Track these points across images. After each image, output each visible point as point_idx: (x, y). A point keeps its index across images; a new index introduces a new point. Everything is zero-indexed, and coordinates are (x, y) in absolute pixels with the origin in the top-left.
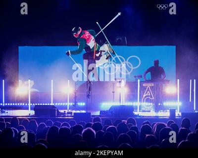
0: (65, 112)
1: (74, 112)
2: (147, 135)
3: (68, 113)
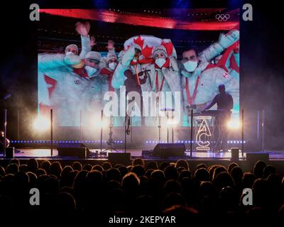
0: (97, 152)
1: (109, 151)
2: (203, 182)
3: (101, 153)
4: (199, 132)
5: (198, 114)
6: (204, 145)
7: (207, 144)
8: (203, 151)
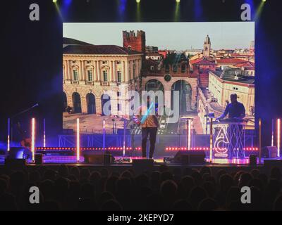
4: (217, 139)
5: (216, 122)
6: (222, 151)
7: (225, 150)
8: (221, 158)
